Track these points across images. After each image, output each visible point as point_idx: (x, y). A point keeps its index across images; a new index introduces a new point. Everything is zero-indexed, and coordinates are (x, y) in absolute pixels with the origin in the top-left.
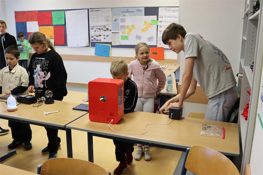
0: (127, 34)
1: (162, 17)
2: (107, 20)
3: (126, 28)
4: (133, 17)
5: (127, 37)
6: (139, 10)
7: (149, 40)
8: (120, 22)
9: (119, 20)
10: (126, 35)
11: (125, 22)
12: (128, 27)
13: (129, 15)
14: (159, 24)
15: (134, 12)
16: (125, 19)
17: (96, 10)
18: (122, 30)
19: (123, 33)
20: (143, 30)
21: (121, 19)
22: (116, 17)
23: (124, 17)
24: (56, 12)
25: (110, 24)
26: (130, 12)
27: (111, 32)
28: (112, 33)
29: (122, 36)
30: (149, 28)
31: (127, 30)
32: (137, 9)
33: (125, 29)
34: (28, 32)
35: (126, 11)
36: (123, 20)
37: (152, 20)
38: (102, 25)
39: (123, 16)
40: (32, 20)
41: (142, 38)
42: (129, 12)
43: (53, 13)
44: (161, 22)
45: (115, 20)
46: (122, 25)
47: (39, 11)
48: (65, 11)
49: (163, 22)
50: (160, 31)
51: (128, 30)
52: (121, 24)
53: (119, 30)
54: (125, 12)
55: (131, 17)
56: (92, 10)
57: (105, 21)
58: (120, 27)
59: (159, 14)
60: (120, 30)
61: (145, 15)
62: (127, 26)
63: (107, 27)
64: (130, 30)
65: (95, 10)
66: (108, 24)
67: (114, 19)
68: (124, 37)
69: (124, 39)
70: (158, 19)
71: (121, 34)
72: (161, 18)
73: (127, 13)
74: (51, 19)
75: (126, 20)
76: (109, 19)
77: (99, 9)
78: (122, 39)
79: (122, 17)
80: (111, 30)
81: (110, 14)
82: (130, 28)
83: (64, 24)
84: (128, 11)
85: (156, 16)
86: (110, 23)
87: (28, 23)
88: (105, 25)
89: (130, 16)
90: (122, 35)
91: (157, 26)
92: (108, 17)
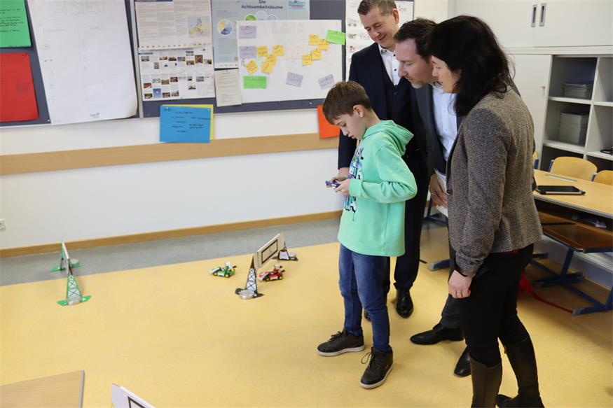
0: (263, 71)
1: (355, 25)
2: (199, 30)
3: (257, 56)
4: (280, 22)
5: (263, 79)
6: (296, 2)
7: (324, 85)
8: (240, 38)
9: (235, 30)
10: (258, 73)
11: (254, 37)
12: (263, 51)
13: (268, 16)
14: (349, 42)
15: (282, 8)
16: (255, 28)
18: (247, 61)
19: (251, 67)
20: (308, 59)
21: (241, 28)
22: (227, 22)
23: (250, 23)
25: (209, 44)
26: (271, 7)
27: (211, 67)
28: (216, 70)
29: (245, 78)
30: (323, 52)
31: (260, 61)
33: (255, 57)
35: (259, 5)
36: (249, 31)
37: (329, 31)
38: (183, 47)
39: (247, 19)
41: (303, 81)
42: (266, 7)
44: (352, 36)
45: (224, 30)
46: (246, 45)
49: (357, 38)
51: (264, 59)
52: (242, 43)
53: (236, 59)
54: (255, 7)
55: (272, 21)
57: (190, 33)
58: (238, 50)
59: (347, 17)
60: (240, 60)
61: (311, 18)
62: (261, 49)
63: (197, 52)
64: (272, 59)
66: (202, 44)
67: (220, 29)
68: (253, 79)
69: (252, 87)
70: (344, 30)
71: (243, 72)
72: (352, 25)
73: (260, 11)
75: (258, 30)
76: (202, 28)
78: (246, 86)
79: (245, 23)
80: (210, 63)
81: (207, 12)
82: (270, 53)
84: (263, 5)
85: (339, 22)
86: (207, 40)
88: (193, 46)
89: (269, 19)
90: (247, 75)
91: (344, 47)
92: (200, 21)
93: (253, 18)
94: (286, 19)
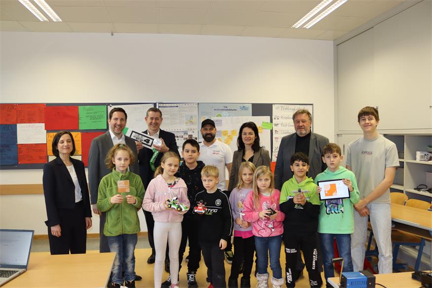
1: (278, 119)
2: (191, 122)
3: (222, 135)
4: (235, 118)
6: (244, 107)
11: (221, 126)
13: (228, 115)
14: (275, 128)
15: (236, 110)
16: (220, 121)
17: (170, 105)
23: (219, 118)
24: (88, 106)
26: (230, 110)
31: (224, 138)
32: (242, 105)
34: (19, 142)
36: (218, 123)
37: (263, 122)
38: (182, 130)
39: (217, 116)
40: (30, 121)
42: (228, 110)
43: (80, 108)
44: (276, 125)
47: (48, 105)
48: (109, 106)
49: (279, 126)
50: (276, 138)
51: (226, 137)
54: (222, 110)
55: (231, 117)
56: (162, 105)
57: (186, 123)
59: (273, 114)
61: (253, 116)
62: (225, 132)
63: (190, 133)
64: (230, 137)
65: (167, 105)
66: (193, 129)
70: (271, 121)
72: (276, 119)
73: (224, 112)
74: (76, 119)
75: (223, 121)
76: (193, 121)
77: (176, 105)
79: (216, 118)
81: (195, 112)
82: (229, 134)
83: (106, 128)
84: (225, 109)
85: (269, 117)
86: (195, 127)
87: (19, 125)
88: (187, 130)
89: (229, 116)
91: (272, 131)
92: (192, 117)
93: (220, 115)
94: (238, 116)
